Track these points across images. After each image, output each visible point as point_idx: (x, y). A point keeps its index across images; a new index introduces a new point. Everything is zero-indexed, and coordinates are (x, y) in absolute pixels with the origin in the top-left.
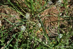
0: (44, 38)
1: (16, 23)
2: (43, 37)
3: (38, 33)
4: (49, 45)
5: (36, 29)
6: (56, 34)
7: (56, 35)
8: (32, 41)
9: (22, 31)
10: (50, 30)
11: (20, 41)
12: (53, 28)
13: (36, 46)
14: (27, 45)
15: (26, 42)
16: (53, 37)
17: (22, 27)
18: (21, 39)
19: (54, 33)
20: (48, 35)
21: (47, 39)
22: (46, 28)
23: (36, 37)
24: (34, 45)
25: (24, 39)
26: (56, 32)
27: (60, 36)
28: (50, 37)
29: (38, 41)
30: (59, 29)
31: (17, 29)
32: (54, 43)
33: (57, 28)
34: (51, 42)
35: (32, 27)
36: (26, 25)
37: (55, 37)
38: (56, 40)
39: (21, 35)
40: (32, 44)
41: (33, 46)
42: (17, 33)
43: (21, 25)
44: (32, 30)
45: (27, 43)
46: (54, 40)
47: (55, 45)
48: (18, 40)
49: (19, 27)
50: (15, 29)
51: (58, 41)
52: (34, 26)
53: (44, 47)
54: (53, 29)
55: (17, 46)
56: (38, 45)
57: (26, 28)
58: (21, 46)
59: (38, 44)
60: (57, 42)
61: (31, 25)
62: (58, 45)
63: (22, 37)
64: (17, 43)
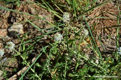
0: (93, 54)
1: (47, 30)
2: (92, 52)
3: (83, 46)
4: (101, 66)
5: (79, 39)
6: (114, 47)
7: (113, 49)
8: (74, 59)
9: (57, 42)
10: (102, 42)
11: (53, 57)
12: (107, 38)
13: (80, 67)
14: (65, 65)
15: (62, 60)
16: (107, 53)
17: (57, 36)
18: (55, 55)
19: (110, 46)
20: (99, 48)
21: (98, 55)
22: (97, 38)
23: (80, 52)
24: (76, 65)
25: (60, 54)
26: (112, 44)
27: (119, 52)
28: (103, 53)
29: (83, 59)
30: (118, 39)
31: (48, 39)
32: (110, 62)
33: (114, 38)
35: (74, 35)
36: (64, 32)
37: (111, 52)
38: (113, 57)
39: (54, 49)
40: (73, 63)
41: (74, 66)
42: (48, 44)
43: (55, 33)
44: (72, 40)
45: (64, 61)
46: (109, 58)
47: (112, 65)
48: (50, 57)
49: (52, 36)
50: (45, 38)
51: (117, 59)
52: (77, 34)
53: (93, 68)
54: (108, 40)
55: (48, 66)
56: (82, 66)
57: (64, 37)
58: (55, 67)
59: (82, 63)
60: (115, 60)
61: (72, 33)
62: (117, 65)
63: (56, 51)
64: (48, 61)
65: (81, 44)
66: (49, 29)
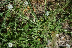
0: (32, 16)
1: (3, 2)
3: (26, 12)
4: (37, 23)
5: (23, 7)
6: (44, 11)
7: (43, 12)
8: (20, 20)
9: (9, 10)
10: (37, 8)
11: (8, 19)
12: (40, 6)
13: (24, 24)
14: (15, 23)
15: (13, 20)
16: (40, 15)
17: (9, 6)
18: (9, 18)
19: (41, 11)
22: (34, 6)
23: (24, 15)
24: (22, 23)
25: (12, 17)
26: (43, 10)
27: (47, 14)
28: (37, 15)
29: (26, 19)
30: (46, 6)
31: (4, 8)
32: (42, 20)
33: (44, 6)
34: (38, 20)
36: (14, 3)
37: (42, 14)
38: (43, 17)
40: (20, 22)
42: (4, 11)
43: (8, 4)
44: (19, 8)
46: (41, 18)
47: (43, 22)
49: (6, 6)
50: (2, 7)
51: (46, 18)
53: (32, 24)
54: (40, 7)
55: (4, 25)
56: (25, 23)
57: (13, 6)
58: (9, 25)
59: (25, 22)
61: (19, 3)
62: (46, 22)
63: (9, 15)
64: (4, 22)
65: (24, 10)
66: (5, 2)
